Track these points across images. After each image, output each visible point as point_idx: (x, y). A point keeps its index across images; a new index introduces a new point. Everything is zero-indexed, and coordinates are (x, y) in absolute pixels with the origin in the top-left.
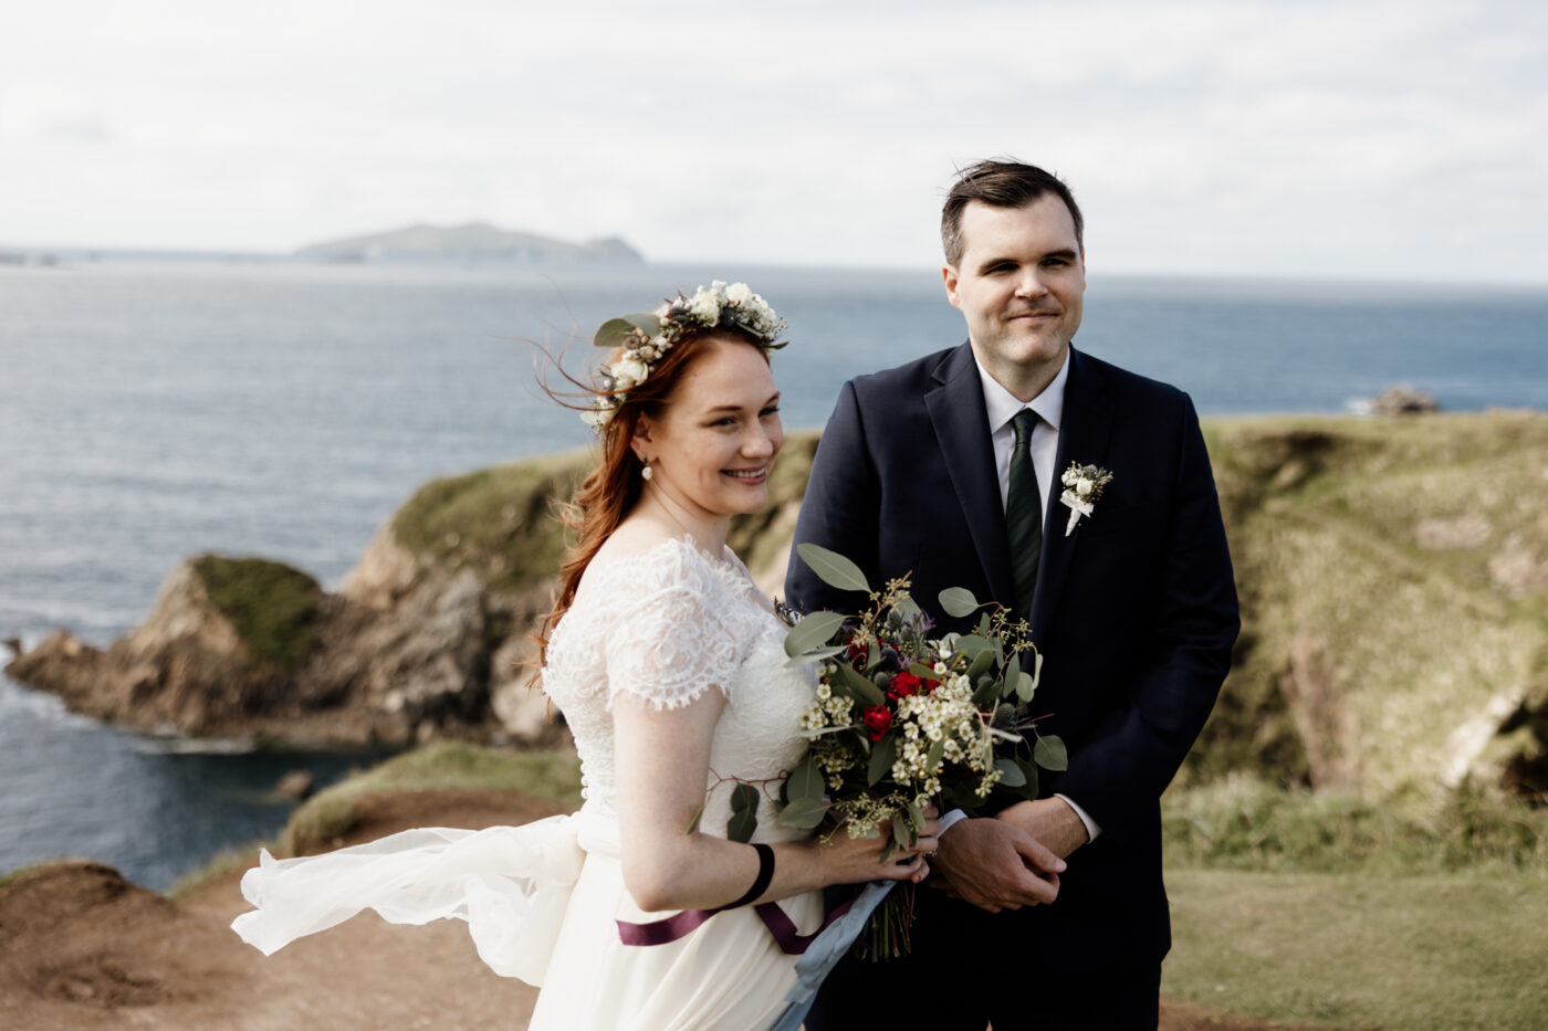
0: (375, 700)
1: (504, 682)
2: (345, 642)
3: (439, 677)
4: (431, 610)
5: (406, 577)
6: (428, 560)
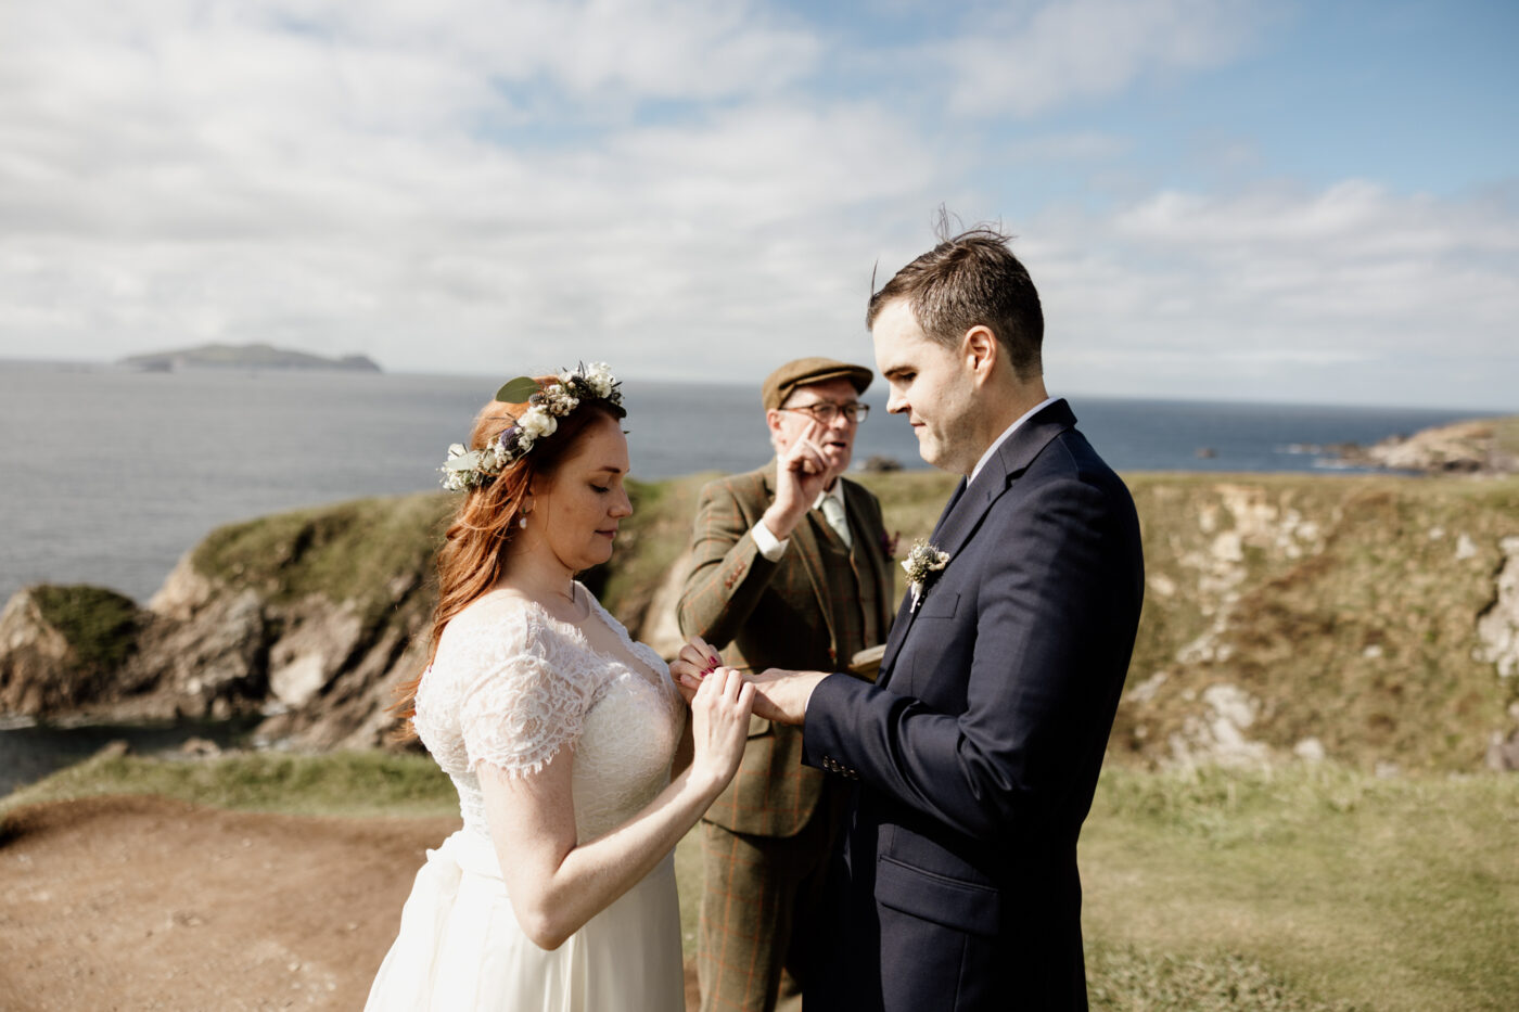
0: (179, 686)
1: (279, 669)
3: (230, 666)
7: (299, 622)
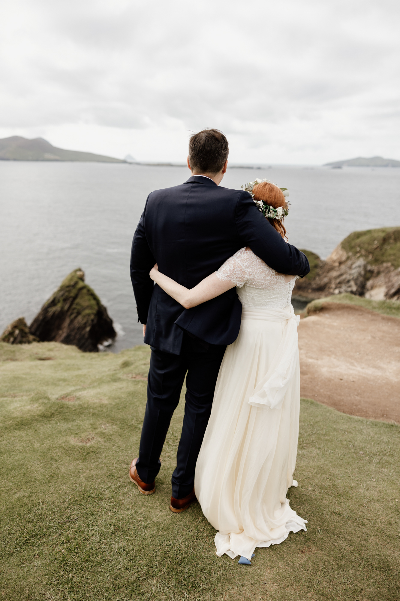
0: (331, 291)
1: (368, 290)
2: (325, 274)
3: (350, 287)
4: (350, 268)
5: (344, 258)
6: (350, 254)
7: (379, 273)
